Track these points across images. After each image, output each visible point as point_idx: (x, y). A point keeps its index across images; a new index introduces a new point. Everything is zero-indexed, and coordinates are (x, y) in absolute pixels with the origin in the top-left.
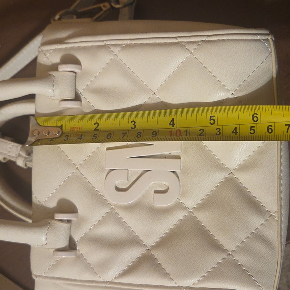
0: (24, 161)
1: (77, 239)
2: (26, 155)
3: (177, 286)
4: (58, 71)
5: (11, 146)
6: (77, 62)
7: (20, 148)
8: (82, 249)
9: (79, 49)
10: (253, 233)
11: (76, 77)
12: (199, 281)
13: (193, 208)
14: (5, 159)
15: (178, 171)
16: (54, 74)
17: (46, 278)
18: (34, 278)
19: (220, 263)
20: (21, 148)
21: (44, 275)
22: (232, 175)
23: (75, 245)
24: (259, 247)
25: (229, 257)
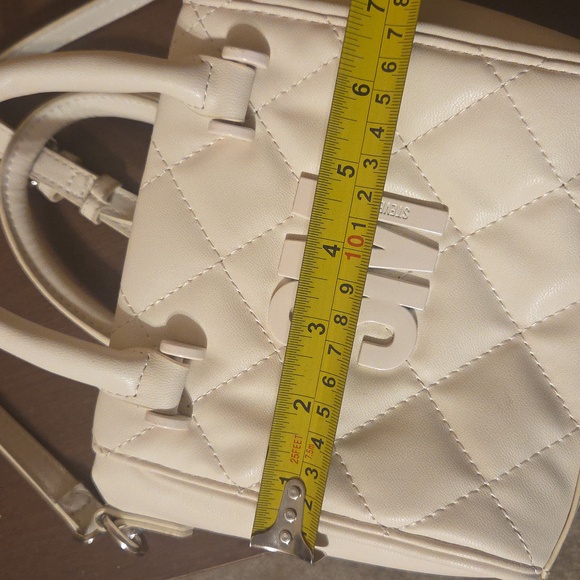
0: (97, 209)
1: (195, 396)
2: (103, 198)
3: (375, 522)
4: (220, 57)
5: (73, 173)
6: (262, 47)
7: (91, 181)
8: (201, 417)
9: (272, 20)
10: (537, 454)
11: (254, 77)
12: (418, 522)
13: (431, 385)
14: (57, 195)
15: (418, 310)
16: (212, 61)
17: (120, 455)
18: (95, 449)
19: (464, 497)
20: (95, 181)
21: (117, 450)
22: (519, 337)
23: (189, 407)
24: (542, 483)
25: (484, 489)
